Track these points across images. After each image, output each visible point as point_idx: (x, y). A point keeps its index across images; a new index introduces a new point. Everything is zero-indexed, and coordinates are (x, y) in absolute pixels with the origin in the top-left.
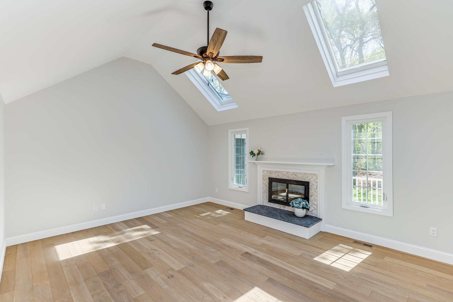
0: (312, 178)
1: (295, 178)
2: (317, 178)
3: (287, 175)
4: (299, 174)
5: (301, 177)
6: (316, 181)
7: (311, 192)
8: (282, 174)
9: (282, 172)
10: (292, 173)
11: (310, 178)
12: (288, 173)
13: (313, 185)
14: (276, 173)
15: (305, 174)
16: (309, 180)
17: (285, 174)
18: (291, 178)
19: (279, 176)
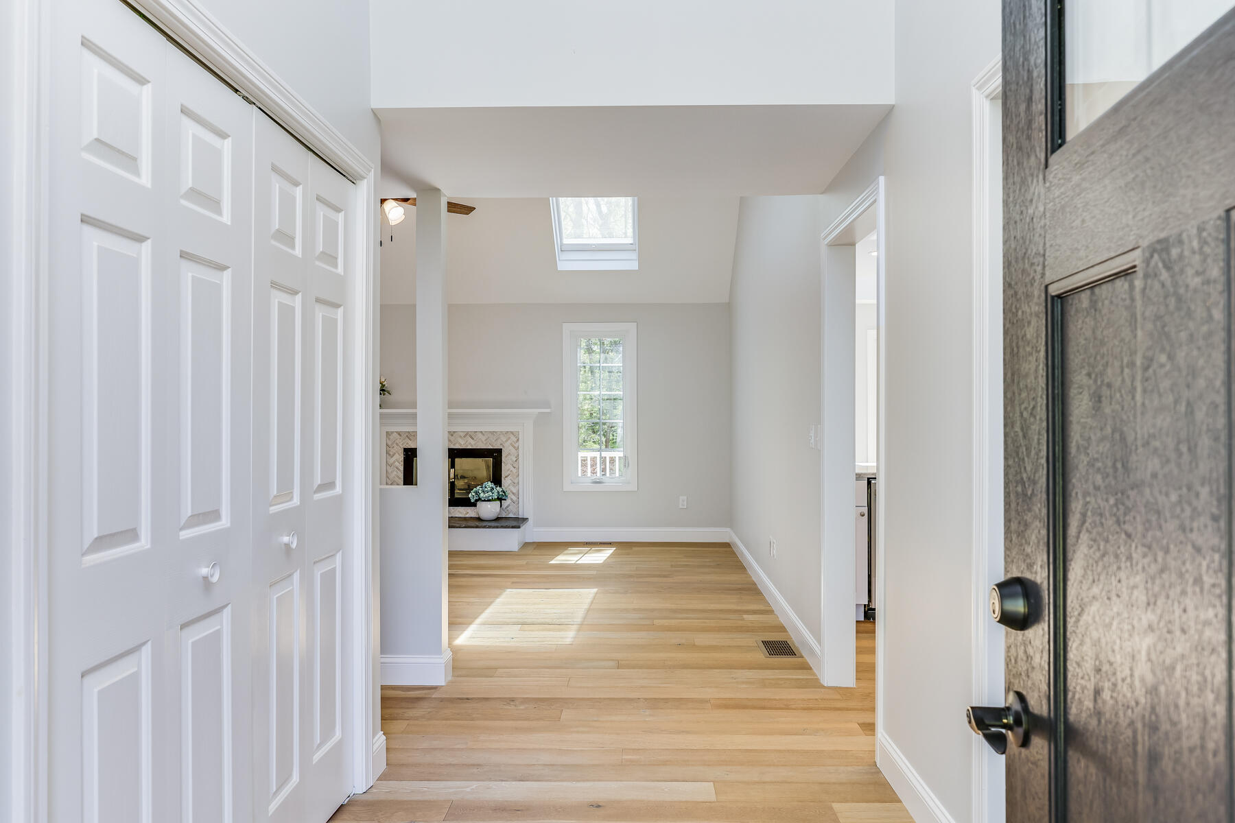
0: (507, 441)
1: (470, 443)
2: (518, 440)
3: (451, 438)
4: (480, 435)
5: (483, 440)
6: (516, 445)
7: (506, 467)
10: (462, 434)
11: (504, 440)
13: (509, 454)
15: (492, 433)
16: (501, 444)
18: (461, 445)
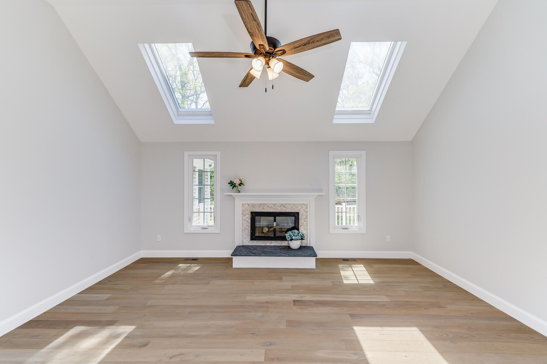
0: (301, 208)
1: (283, 209)
2: (307, 208)
3: (274, 207)
4: (288, 205)
5: (290, 208)
6: (306, 211)
7: (301, 221)
8: (268, 206)
9: (269, 205)
10: (279, 205)
11: (300, 208)
12: (275, 205)
13: (303, 215)
14: (260, 206)
15: (294, 204)
16: (299, 210)
17: (272, 207)
18: (278, 210)
19: (264, 209)
